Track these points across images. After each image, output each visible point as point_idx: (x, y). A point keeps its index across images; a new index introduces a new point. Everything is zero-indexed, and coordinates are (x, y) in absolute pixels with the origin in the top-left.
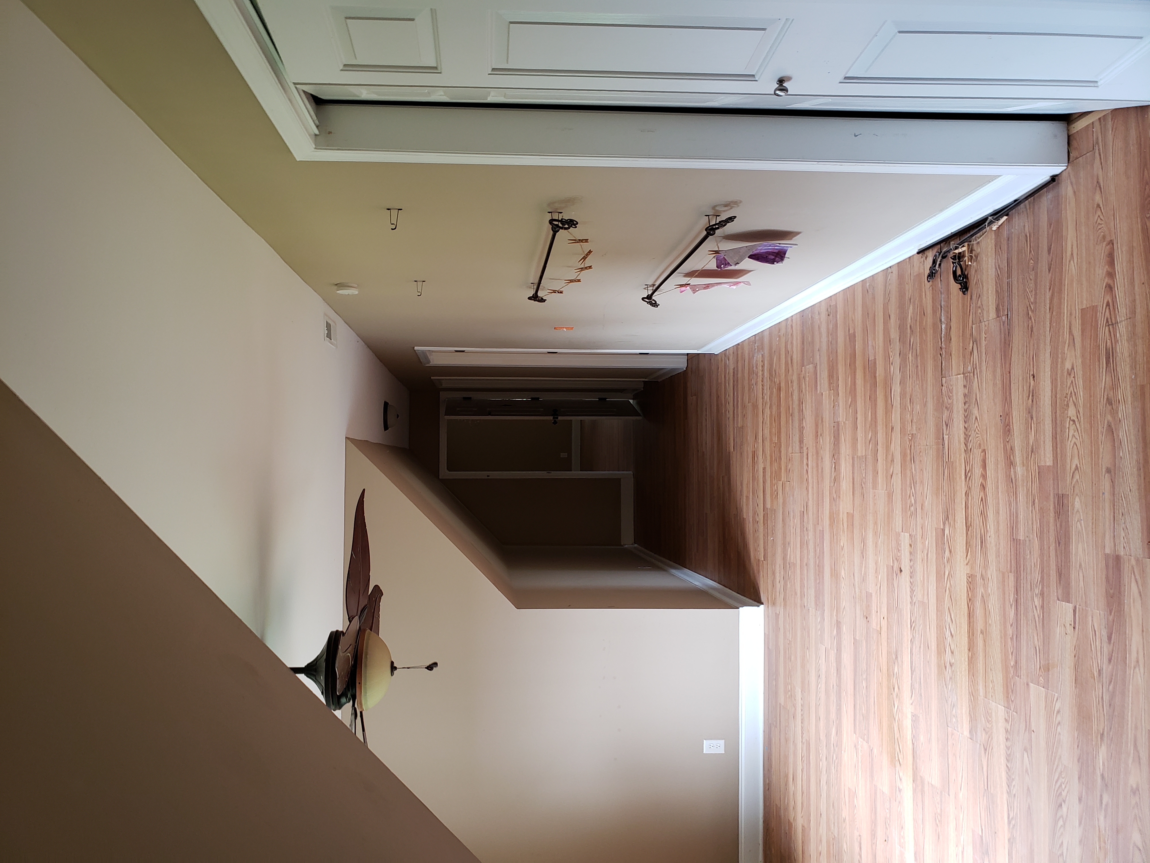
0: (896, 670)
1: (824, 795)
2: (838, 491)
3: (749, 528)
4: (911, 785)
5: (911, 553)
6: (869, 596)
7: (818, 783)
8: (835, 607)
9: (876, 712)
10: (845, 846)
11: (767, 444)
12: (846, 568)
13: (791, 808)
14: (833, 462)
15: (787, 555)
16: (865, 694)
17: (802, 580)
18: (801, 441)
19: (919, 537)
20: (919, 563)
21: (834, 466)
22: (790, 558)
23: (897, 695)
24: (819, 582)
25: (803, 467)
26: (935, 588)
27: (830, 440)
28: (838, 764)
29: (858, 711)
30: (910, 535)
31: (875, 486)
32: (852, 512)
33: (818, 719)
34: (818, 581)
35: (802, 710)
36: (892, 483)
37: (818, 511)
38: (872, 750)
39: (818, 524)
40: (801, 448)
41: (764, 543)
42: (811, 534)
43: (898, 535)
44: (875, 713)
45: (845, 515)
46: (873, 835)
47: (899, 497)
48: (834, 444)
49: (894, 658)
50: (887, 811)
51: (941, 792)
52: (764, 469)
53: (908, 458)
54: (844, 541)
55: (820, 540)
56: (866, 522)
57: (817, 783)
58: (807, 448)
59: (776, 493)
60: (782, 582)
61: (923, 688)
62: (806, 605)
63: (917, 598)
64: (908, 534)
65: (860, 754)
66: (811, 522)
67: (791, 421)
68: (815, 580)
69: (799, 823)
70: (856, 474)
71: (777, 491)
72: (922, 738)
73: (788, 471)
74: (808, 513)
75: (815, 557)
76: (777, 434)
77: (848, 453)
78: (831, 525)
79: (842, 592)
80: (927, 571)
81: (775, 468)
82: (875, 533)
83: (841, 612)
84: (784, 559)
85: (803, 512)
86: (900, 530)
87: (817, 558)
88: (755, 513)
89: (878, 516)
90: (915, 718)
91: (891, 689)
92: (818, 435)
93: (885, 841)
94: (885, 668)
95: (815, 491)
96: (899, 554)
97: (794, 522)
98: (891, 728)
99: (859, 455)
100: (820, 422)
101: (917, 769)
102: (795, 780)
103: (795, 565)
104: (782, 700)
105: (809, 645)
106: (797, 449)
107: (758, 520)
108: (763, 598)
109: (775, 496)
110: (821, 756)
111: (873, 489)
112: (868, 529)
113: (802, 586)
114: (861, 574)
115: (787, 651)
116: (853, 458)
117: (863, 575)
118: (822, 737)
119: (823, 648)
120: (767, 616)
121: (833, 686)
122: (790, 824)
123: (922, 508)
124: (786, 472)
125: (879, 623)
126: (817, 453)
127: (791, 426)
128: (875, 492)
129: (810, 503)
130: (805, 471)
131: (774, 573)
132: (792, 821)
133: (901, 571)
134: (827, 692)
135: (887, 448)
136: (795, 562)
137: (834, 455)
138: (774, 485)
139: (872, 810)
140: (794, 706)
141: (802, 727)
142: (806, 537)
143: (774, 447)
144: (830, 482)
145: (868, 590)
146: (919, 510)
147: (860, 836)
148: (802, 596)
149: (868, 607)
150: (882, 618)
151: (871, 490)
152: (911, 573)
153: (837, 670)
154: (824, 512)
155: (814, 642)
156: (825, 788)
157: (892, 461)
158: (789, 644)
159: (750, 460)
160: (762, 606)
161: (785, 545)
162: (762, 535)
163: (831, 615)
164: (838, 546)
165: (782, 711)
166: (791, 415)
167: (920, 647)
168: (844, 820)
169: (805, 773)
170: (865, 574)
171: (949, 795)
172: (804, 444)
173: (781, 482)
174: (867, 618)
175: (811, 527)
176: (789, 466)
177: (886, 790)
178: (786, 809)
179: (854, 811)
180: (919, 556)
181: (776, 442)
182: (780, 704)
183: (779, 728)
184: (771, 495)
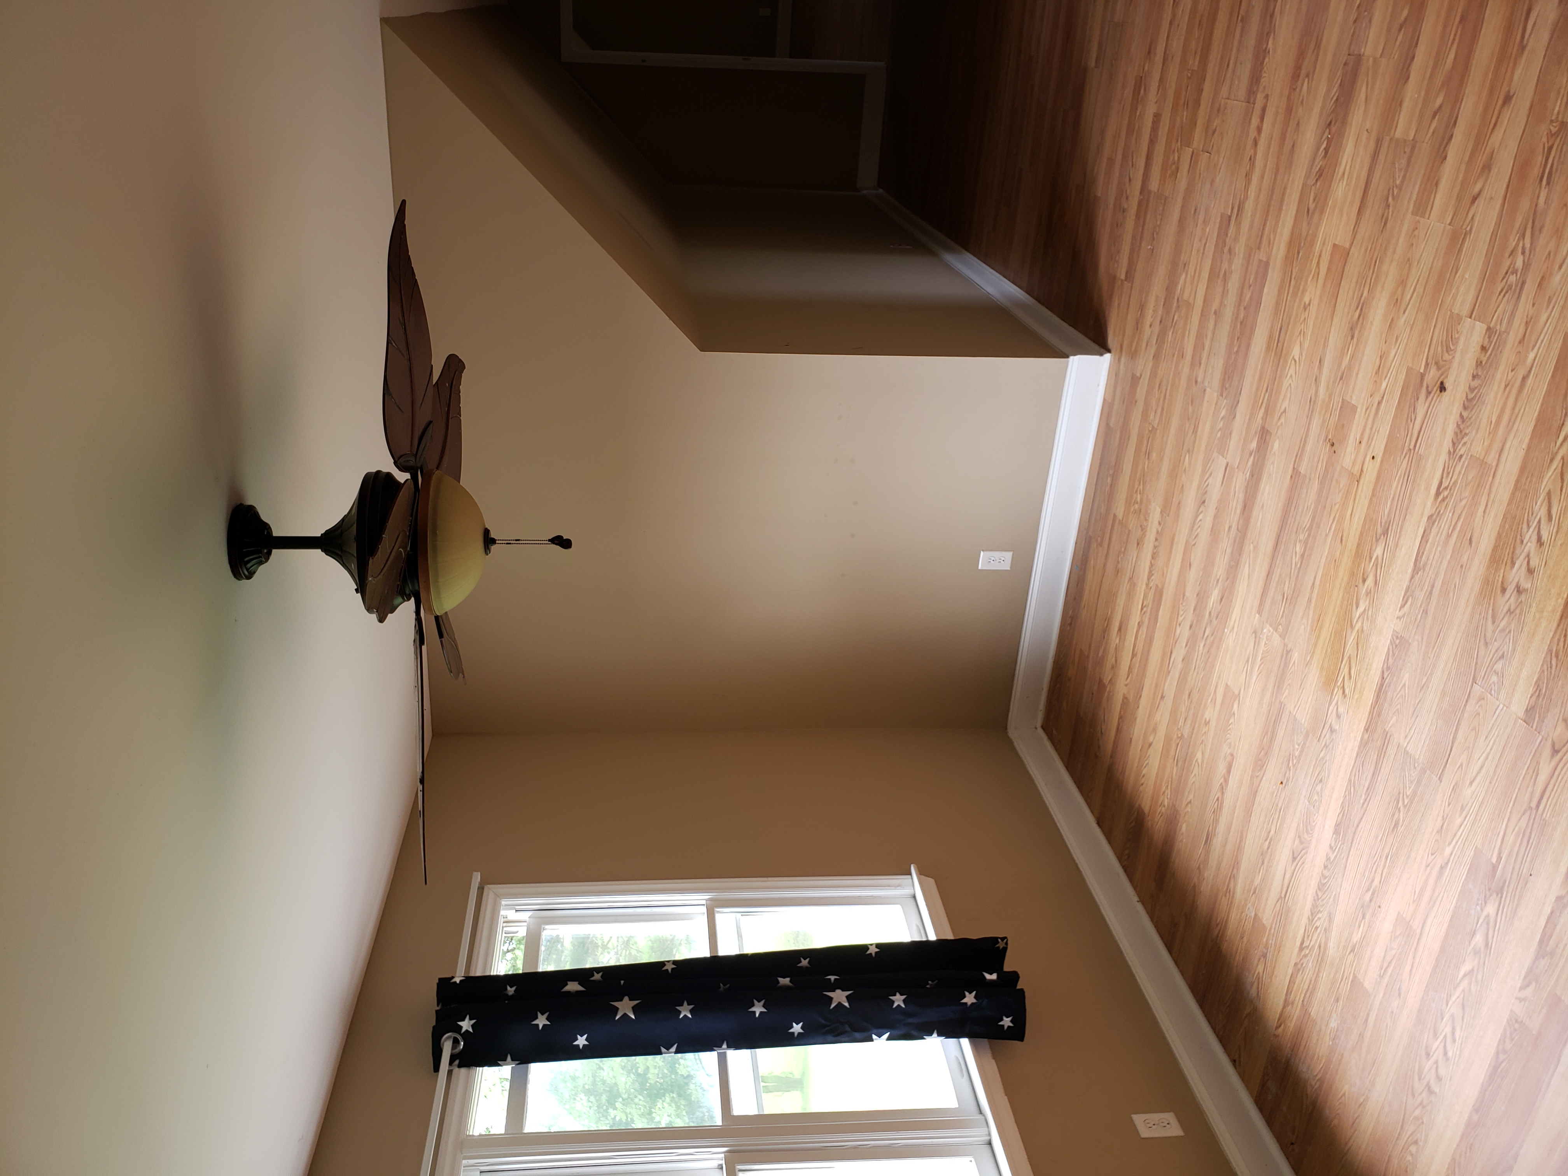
0: (1379, 551)
1: (1175, 673)
2: (1322, 200)
3: (1105, 216)
4: (1360, 734)
5: (1479, 364)
6: (1347, 410)
7: (1167, 653)
8: (1264, 405)
9: (1313, 601)
10: (1199, 756)
11: (1174, 69)
12: (1306, 345)
13: (1109, 666)
14: (1324, 137)
15: (1177, 284)
16: (1296, 565)
17: (1200, 336)
18: (1255, 78)
19: (1512, 339)
20: (1495, 388)
21: (1324, 145)
22: (1182, 291)
23: (1368, 593)
24: (1237, 352)
25: (1248, 132)
26: (1525, 446)
27: (1328, 91)
28: (1213, 643)
29: (1273, 584)
30: (1489, 329)
31: (1422, 208)
32: (1347, 245)
33: (1186, 564)
34: (1235, 349)
35: (1156, 540)
36: (1470, 215)
37: (1265, 225)
38: (1288, 652)
39: (1259, 248)
40: (1251, 93)
41: (1132, 251)
42: (1238, 262)
43: (1455, 320)
44: (1310, 600)
45: (1329, 248)
46: (1260, 764)
47: (1483, 247)
48: (1337, 99)
49: (1380, 531)
50: (1297, 746)
51: (1423, 771)
52: (1157, 117)
53: (1536, 171)
54: (1312, 293)
55: (1256, 278)
56: (1377, 276)
57: (1164, 654)
58: (1267, 97)
59: (1174, 167)
60: (1157, 328)
61: (1434, 603)
62: (1199, 380)
63: (1469, 450)
64: (1485, 326)
65: (1262, 647)
66: (1242, 241)
67: (1238, 32)
68: (1230, 345)
69: (1121, 689)
70: (1377, 175)
71: (1177, 164)
72: (1406, 677)
73: (1210, 132)
74: (1240, 224)
75: (1239, 306)
76: (1199, 53)
77: (1368, 126)
78: (1290, 258)
79: (1285, 384)
80: (1514, 409)
81: (1182, 120)
82: (1396, 302)
83: (1276, 418)
84: (1170, 289)
85: (1230, 217)
86: (1465, 311)
87: (1242, 308)
88: (1121, 193)
89: (1413, 271)
90: (1399, 644)
91: (1356, 578)
92: (1299, 76)
93: (1282, 783)
94: (1352, 541)
95: (1266, 183)
96: (1446, 357)
97: (1204, 230)
98: (1339, 637)
99: (1399, 134)
100: (1312, 46)
101: (1379, 715)
102: (1122, 630)
103: (1190, 306)
104: (1119, 510)
105: (1194, 447)
106: (1242, 92)
107: (1126, 206)
108: (1111, 341)
109: (1171, 171)
110: (1180, 619)
111: (1415, 213)
112: (1379, 288)
113: (1199, 346)
114: (1340, 365)
115: (1145, 442)
116: (1379, 142)
117: (1343, 366)
118: (1190, 592)
119: (1222, 462)
120: (1114, 375)
121: (1230, 528)
122: (1101, 686)
123: (1540, 285)
124: (1206, 133)
125: (1359, 462)
126: (1289, 110)
127: (1236, 43)
128: (1419, 222)
129: (1249, 206)
130: (1250, 142)
131: (1142, 307)
132: (1106, 681)
133: (1442, 388)
134: (1214, 533)
135: (1480, 138)
136: (1191, 301)
137: (1330, 123)
138: (1174, 152)
139: (1267, 733)
140: (1143, 529)
141: (1152, 565)
142: (1225, 265)
143: (1189, 78)
144: (1307, 176)
145: (1348, 399)
146: (1530, 288)
147: (1232, 755)
148: (1196, 362)
149: (1342, 428)
150: (1369, 457)
151: (1409, 215)
152: (1469, 400)
153: (1245, 507)
154: (1279, 230)
155: (1203, 445)
156: (1179, 666)
157: (1487, 167)
158: (1150, 431)
159: (1128, 92)
160: (1107, 356)
161: (1175, 267)
162: (1130, 236)
163: (1252, 416)
164: (1297, 300)
165: (1116, 528)
166: (1242, 20)
167: (1449, 536)
168: (1207, 723)
169: (1144, 629)
170: (1350, 367)
171: (1440, 779)
172: (1261, 88)
173: (1191, 150)
174: (1333, 445)
175: (1240, 249)
176: (1215, 124)
177: (1304, 717)
178: (1100, 662)
179: (1229, 720)
180: (1501, 374)
181: (1196, 68)
182: (1115, 516)
183: (1106, 549)
184: (1164, 168)
